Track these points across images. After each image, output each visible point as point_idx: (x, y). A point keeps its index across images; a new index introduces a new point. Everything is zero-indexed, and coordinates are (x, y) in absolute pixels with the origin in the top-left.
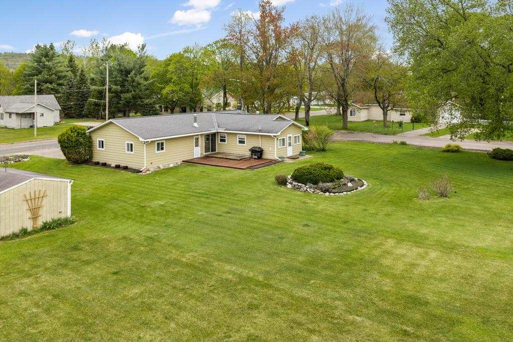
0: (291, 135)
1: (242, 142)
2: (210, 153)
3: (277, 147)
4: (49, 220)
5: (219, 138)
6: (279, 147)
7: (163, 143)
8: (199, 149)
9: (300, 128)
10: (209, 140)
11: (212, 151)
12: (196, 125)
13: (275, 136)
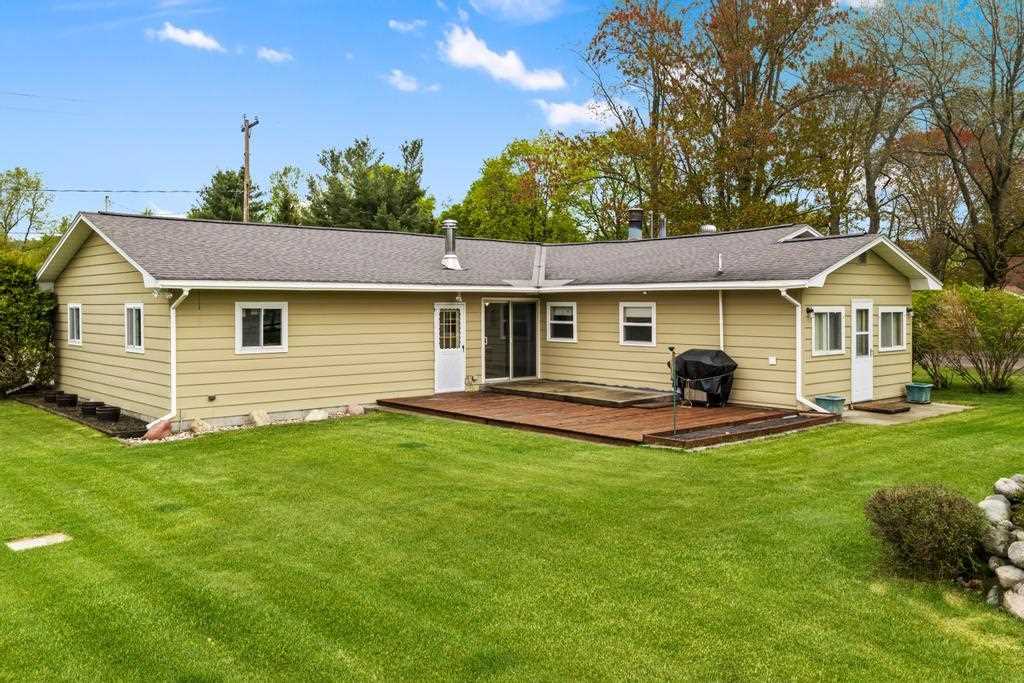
0: (867, 304)
1: (638, 332)
2: (511, 379)
3: (806, 351)
5: (549, 321)
6: (816, 353)
7: (277, 311)
8: (458, 355)
10: (506, 325)
11: (515, 376)
12: (452, 262)
13: (794, 292)
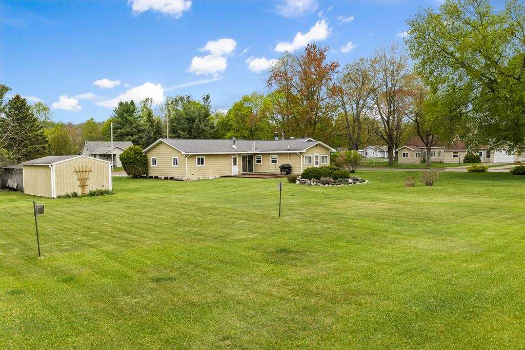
0: (318, 155)
1: (274, 161)
3: (303, 164)
4: (94, 189)
5: (256, 159)
6: (305, 164)
7: (203, 158)
8: (237, 167)
9: (328, 149)
10: (246, 161)
11: (249, 171)
12: (234, 147)
13: (300, 153)
